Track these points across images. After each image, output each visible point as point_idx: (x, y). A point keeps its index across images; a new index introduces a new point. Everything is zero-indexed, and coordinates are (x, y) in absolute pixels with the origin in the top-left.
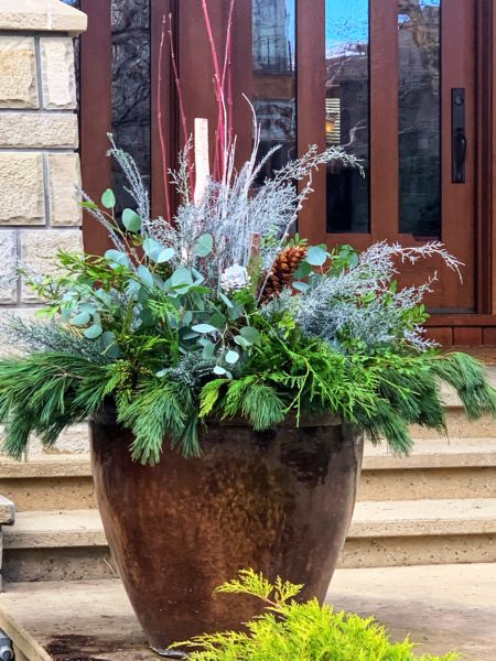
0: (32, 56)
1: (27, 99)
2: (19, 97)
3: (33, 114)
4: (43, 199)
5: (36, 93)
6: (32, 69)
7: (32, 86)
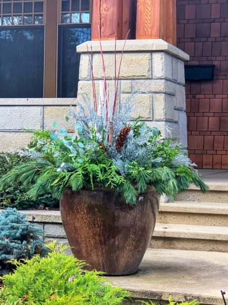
0: (149, 60)
1: (147, 75)
2: (144, 74)
3: (149, 80)
4: (152, 111)
5: (151, 73)
6: (149, 64)
7: (149, 70)
